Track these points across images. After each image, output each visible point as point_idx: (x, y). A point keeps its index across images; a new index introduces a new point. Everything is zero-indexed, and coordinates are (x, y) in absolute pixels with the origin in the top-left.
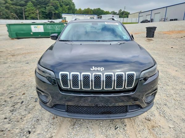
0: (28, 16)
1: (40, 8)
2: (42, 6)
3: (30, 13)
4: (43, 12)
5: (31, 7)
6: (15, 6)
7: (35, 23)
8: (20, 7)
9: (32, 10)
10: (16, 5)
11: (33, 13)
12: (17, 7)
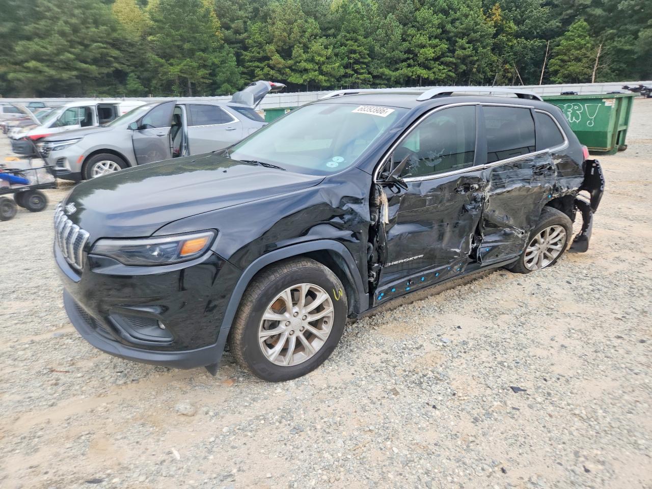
0: (556, 73)
1: (612, 38)
2: (626, 30)
3: (566, 58)
4: (619, 51)
5: (579, 36)
6: (523, 40)
7: (572, 93)
8: (538, 43)
9: (580, 47)
10: (528, 35)
11: (578, 60)
12: (529, 43)
